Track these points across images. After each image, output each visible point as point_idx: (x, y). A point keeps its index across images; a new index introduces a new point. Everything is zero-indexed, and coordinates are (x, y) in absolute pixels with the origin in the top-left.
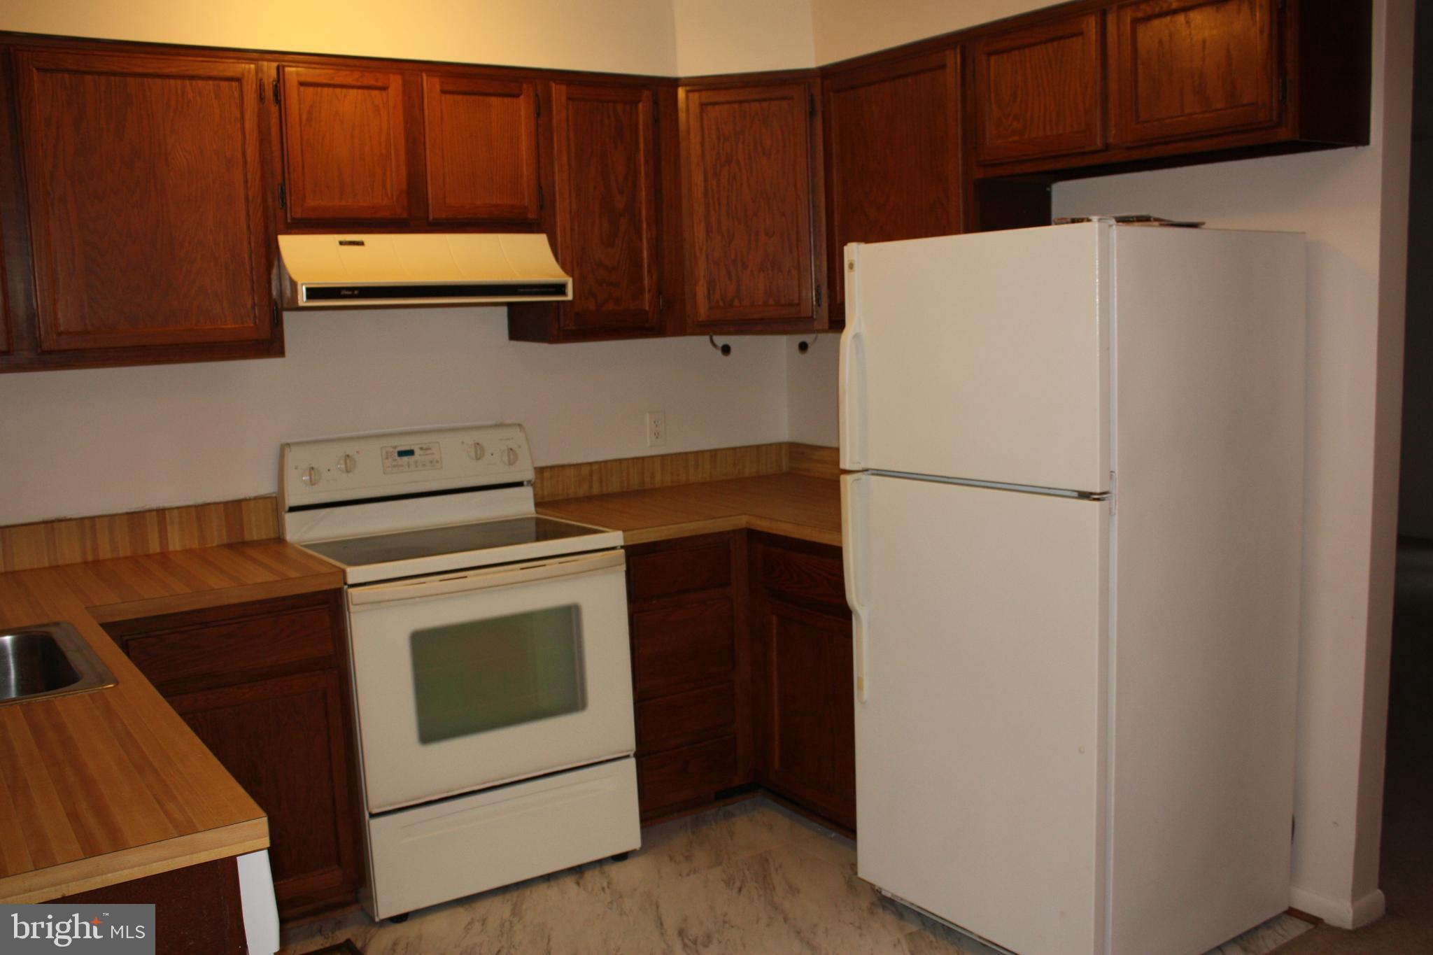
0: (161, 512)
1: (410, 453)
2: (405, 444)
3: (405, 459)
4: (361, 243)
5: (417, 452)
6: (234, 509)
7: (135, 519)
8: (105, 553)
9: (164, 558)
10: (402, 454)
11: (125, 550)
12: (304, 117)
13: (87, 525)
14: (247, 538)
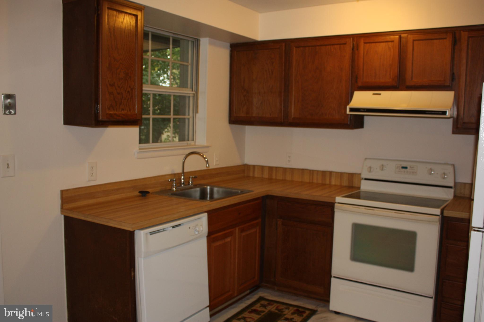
0: (331, 173)
1: (406, 168)
2: (404, 164)
3: (404, 170)
4: (380, 94)
5: (409, 168)
6: (351, 176)
7: (324, 173)
8: (315, 181)
9: (330, 186)
10: (403, 168)
11: (320, 181)
12: (365, 53)
13: (312, 172)
14: (354, 185)
